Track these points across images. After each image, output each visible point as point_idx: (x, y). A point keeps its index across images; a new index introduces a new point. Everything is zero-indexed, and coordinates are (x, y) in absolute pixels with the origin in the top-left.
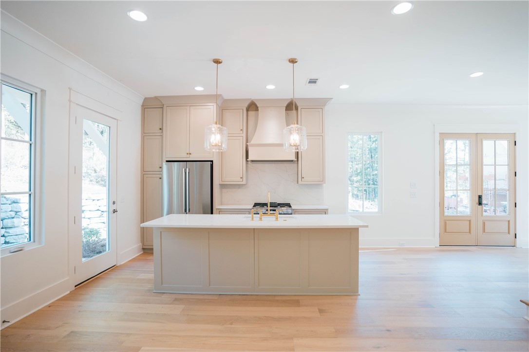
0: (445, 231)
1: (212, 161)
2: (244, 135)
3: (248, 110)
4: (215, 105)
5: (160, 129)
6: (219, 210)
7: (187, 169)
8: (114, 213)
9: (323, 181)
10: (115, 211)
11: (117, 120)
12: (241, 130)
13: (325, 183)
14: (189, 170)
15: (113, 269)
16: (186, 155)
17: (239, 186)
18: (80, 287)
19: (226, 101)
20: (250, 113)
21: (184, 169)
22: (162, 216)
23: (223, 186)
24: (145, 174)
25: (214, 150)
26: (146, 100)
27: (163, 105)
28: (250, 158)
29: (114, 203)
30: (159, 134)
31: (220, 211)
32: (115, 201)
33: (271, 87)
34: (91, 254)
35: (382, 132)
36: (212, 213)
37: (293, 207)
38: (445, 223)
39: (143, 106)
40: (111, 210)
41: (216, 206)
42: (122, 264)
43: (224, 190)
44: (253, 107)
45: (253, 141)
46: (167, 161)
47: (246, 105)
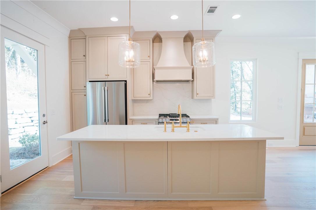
0: (304, 134)
1: (126, 81)
2: (151, 60)
3: (153, 42)
4: (128, 36)
5: (84, 56)
6: (133, 120)
7: (106, 87)
8: (44, 124)
9: (213, 96)
10: (45, 123)
11: (45, 45)
12: (149, 57)
13: (215, 98)
14: (108, 88)
15: (45, 170)
16: (105, 77)
17: (147, 101)
18: (8, 193)
19: (136, 33)
20: (155, 44)
21: (103, 88)
22: (87, 125)
23: (135, 101)
24: (73, 92)
25: (128, 67)
26: (72, 32)
27: (86, 36)
28: (156, 79)
29: (44, 115)
30: (83, 60)
31: (134, 122)
32: (45, 113)
33: (174, 17)
34: (32, 156)
35: (257, 59)
36: (126, 124)
37: (191, 117)
38: (304, 129)
39: (69, 37)
40: (42, 122)
41: (130, 117)
42: (54, 165)
43: (136, 104)
44: (157, 39)
45: (159, 65)
46: (90, 81)
47: (152, 36)
